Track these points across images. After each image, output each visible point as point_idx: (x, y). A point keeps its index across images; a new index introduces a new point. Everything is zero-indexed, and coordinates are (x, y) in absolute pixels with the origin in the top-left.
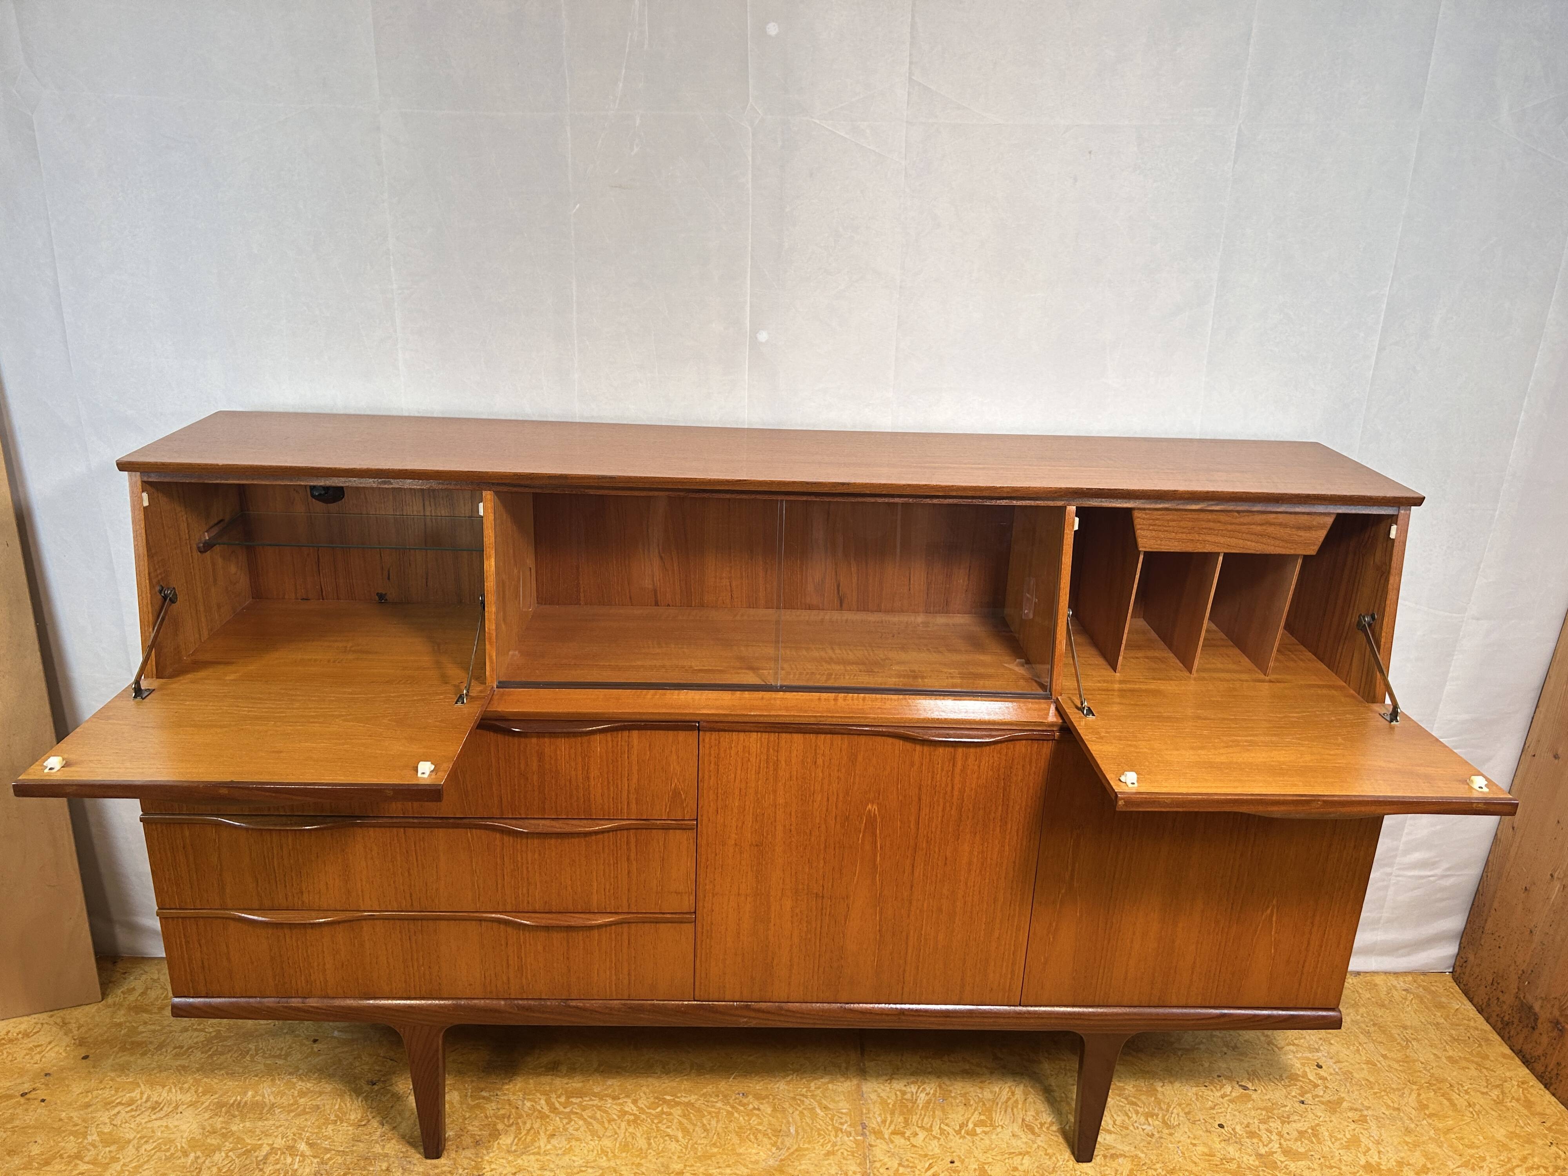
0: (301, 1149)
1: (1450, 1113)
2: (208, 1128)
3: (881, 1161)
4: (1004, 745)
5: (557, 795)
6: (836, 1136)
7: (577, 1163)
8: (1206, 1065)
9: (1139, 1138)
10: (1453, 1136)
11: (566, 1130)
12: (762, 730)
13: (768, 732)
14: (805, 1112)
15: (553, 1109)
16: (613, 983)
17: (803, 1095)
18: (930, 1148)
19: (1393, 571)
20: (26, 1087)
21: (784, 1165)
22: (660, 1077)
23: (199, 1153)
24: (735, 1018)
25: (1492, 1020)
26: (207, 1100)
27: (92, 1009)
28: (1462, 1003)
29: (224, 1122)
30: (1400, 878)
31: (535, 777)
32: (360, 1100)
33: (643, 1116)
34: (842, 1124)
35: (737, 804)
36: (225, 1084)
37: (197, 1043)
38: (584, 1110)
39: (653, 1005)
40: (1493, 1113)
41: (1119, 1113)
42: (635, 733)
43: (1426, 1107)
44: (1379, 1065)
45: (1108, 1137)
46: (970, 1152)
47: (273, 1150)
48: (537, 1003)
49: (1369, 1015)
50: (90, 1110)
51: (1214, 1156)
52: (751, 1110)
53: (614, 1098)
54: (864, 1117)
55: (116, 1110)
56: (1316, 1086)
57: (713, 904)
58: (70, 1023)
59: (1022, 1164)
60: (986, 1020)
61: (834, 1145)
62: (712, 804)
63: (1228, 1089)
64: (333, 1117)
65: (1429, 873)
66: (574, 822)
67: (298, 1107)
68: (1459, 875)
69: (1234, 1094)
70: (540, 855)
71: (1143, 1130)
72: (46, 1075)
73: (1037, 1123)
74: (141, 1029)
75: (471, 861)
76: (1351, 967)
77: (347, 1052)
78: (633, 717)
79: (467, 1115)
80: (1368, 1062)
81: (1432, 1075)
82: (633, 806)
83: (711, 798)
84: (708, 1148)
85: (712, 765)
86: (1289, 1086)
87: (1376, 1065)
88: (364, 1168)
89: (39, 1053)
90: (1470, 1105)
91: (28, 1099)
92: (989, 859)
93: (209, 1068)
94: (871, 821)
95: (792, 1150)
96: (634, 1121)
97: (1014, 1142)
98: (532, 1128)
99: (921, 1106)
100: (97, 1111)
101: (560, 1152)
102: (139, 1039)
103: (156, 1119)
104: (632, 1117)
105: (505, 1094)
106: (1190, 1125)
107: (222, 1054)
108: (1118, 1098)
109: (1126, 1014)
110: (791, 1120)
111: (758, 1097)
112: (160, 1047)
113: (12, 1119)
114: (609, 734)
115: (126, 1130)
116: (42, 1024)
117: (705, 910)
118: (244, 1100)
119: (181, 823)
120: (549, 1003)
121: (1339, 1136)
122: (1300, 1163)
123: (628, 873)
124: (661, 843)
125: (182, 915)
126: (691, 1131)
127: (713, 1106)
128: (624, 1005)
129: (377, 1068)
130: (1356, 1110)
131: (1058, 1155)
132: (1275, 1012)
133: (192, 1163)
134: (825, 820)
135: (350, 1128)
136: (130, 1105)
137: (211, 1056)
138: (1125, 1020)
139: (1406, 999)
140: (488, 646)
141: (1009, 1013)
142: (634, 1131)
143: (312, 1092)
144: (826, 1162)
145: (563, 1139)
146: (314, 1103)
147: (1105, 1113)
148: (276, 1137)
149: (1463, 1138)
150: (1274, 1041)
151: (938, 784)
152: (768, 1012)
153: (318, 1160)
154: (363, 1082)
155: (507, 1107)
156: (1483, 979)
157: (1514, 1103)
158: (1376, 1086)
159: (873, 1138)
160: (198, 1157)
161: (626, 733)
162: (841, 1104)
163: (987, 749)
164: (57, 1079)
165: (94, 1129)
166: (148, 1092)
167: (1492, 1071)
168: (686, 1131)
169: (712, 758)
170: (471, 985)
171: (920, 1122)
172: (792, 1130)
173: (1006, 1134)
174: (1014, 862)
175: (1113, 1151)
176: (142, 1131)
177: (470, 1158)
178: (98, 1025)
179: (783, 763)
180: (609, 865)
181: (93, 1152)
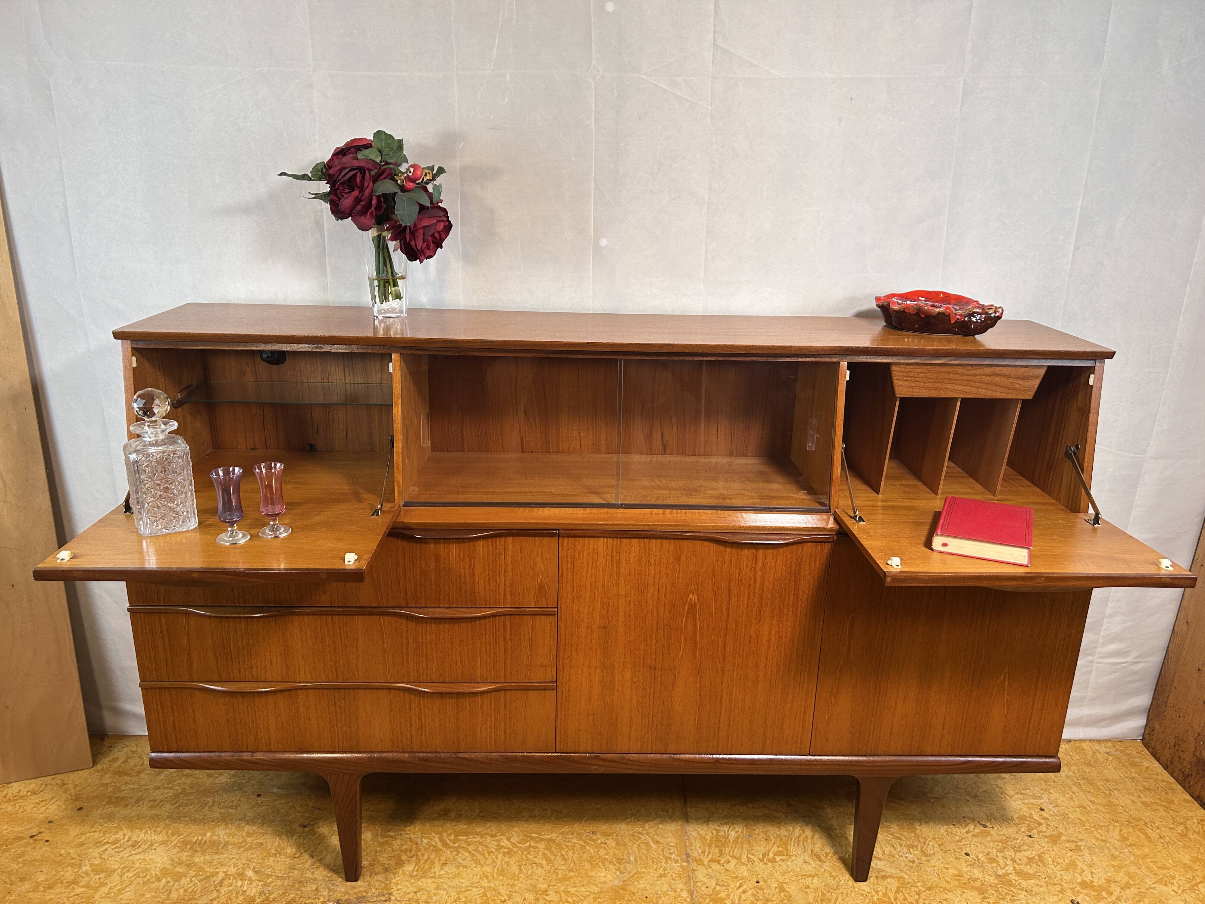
0: (249, 875)
1: (1146, 843)
2: (176, 860)
3: (702, 881)
4: (795, 546)
5: (449, 588)
6: (666, 863)
7: (464, 884)
8: (954, 809)
9: (903, 864)
10: (1149, 860)
11: (455, 859)
12: (608, 535)
13: (612, 538)
14: (642, 845)
15: (445, 844)
16: (493, 738)
17: (640, 833)
18: (740, 872)
19: (1092, 411)
20: (34, 831)
21: (626, 885)
22: (527, 820)
23: (169, 879)
24: (587, 766)
25: (1175, 774)
26: (175, 840)
27: (85, 773)
28: (1151, 762)
29: (188, 856)
30: (1101, 665)
31: (433, 574)
32: (294, 838)
33: (516, 849)
34: (671, 854)
35: (588, 595)
36: (189, 828)
37: (166, 798)
38: (469, 845)
39: (524, 756)
40: (1180, 843)
41: (887, 845)
42: (510, 539)
43: (1127, 839)
44: (1089, 809)
45: (879, 863)
46: (771, 875)
47: (227, 876)
48: (433, 755)
49: (1079, 772)
50: (84, 847)
51: (963, 876)
52: (600, 844)
53: (492, 836)
54: (688, 848)
55: (104, 848)
56: (1040, 824)
57: (570, 675)
58: (67, 784)
59: (812, 883)
60: (783, 767)
61: (665, 869)
62: (569, 595)
63: (971, 827)
64: (273, 852)
65: (1123, 660)
66: (463, 610)
67: (245, 845)
68: (1145, 662)
69: (976, 831)
70: (436, 636)
71: (906, 857)
72: (50, 822)
73: (823, 853)
74: (123, 787)
75: (383, 642)
76: (1065, 736)
77: (284, 803)
78: (509, 527)
79: (378, 849)
80: (1079, 807)
81: (1130, 815)
82: (508, 597)
83: (568, 590)
84: (567, 872)
85: (569, 565)
86: (1019, 824)
87: (1086, 808)
88: (298, 889)
89: (44, 806)
90: (1161, 838)
91: (35, 840)
92: (784, 638)
93: (176, 817)
94: (692, 607)
95: (632, 874)
96: (509, 853)
97: (805, 867)
98: (429, 858)
99: (732, 841)
100: (88, 848)
101: (451, 876)
102: (122, 795)
103: (136, 854)
104: (506, 850)
105: (407, 834)
106: (943, 854)
107: (187, 805)
108: (885, 834)
109: (892, 761)
110: (630, 851)
111: (604, 834)
112: (138, 801)
113: (23, 855)
114: (490, 540)
115: (111, 862)
116: (46, 785)
117: (564, 680)
118: (204, 839)
119: (159, 613)
120: (442, 755)
121: (1060, 861)
122: (1030, 881)
123: (505, 650)
124: (530, 626)
125: (159, 686)
126: (553, 860)
127: (569, 842)
128: (501, 756)
129: (307, 815)
130: (1072, 842)
131: (840, 876)
132: (1008, 759)
133: (164, 886)
134: (657, 607)
135: (287, 859)
136: (116, 844)
137: (178, 807)
138: (892, 766)
139: (1107, 760)
140: (396, 474)
141: (801, 761)
142: (508, 860)
143: (257, 833)
144: (659, 882)
145: (453, 866)
146: (259, 841)
147: (876, 845)
148: (229, 866)
149: (1156, 862)
150: (1006, 791)
151: (744, 577)
152: (614, 761)
153: (262, 883)
154: (296, 826)
155: (409, 843)
156: (1167, 743)
157: (1195, 836)
158: (1088, 824)
159: (695, 864)
160: (169, 882)
161: (503, 539)
162: (669, 840)
163: (781, 550)
164: (58, 825)
165: (87, 862)
166: (129, 834)
167: (1177, 812)
168: (549, 860)
169: (569, 559)
170: (382, 741)
171: (731, 853)
172: (632, 859)
173: (799, 861)
174: (804, 640)
175: (883, 874)
176: (124, 863)
177: (381, 881)
178: (89, 785)
179: (624, 562)
180: (490, 644)
181: (86, 879)
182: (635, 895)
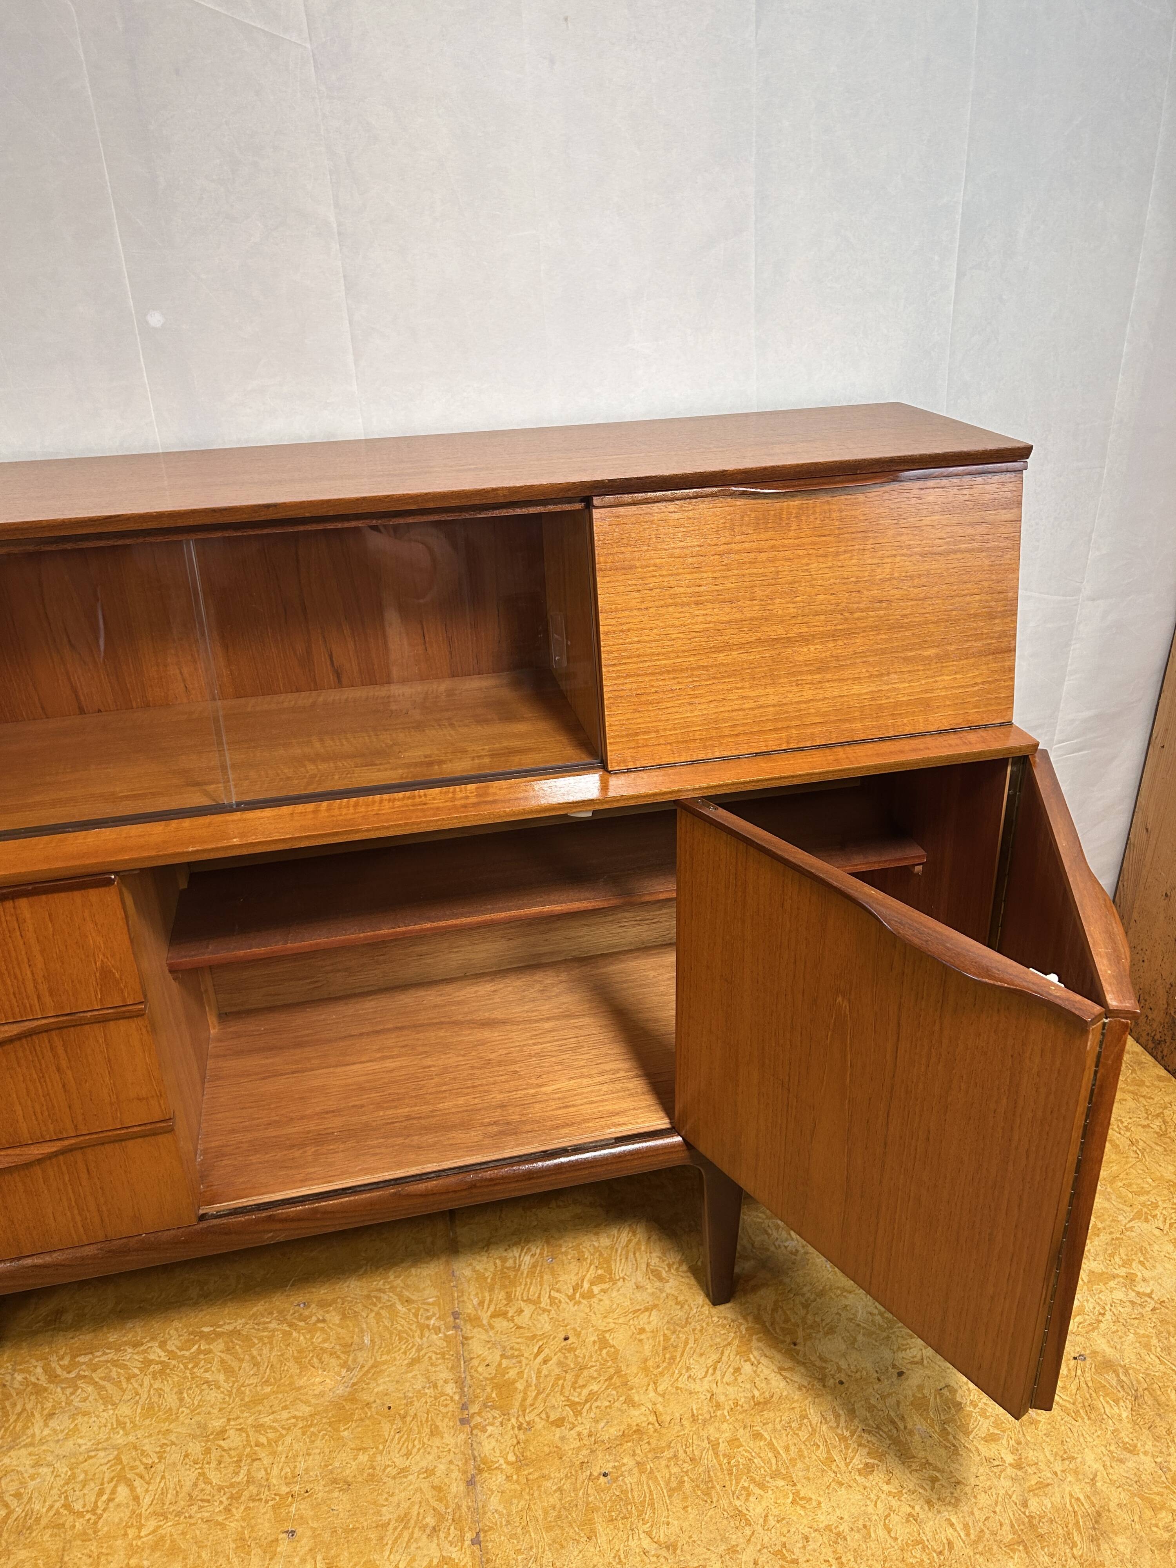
3: (478, 1357)
6: (422, 1336)
14: (382, 1311)
18: (539, 1326)
21: (357, 1391)
33: (174, 1362)
34: (429, 1319)
38: (94, 1370)
46: (585, 1318)
52: (314, 1325)
54: (456, 1302)
59: (649, 1323)
61: (419, 1350)
73: (664, 1265)
95: (365, 1370)
96: (163, 1372)
97: (639, 1296)
104: (159, 1367)
110: (364, 1324)
111: (323, 1304)
126: (237, 1369)
127: (266, 1330)
131: (691, 1301)
142: (161, 1386)
144: (410, 1375)
159: (467, 1329)
162: (427, 1292)
168: (231, 1373)
172: (367, 1340)
173: (629, 1287)
182: (370, 1408)
